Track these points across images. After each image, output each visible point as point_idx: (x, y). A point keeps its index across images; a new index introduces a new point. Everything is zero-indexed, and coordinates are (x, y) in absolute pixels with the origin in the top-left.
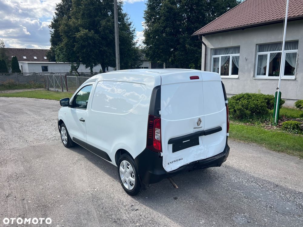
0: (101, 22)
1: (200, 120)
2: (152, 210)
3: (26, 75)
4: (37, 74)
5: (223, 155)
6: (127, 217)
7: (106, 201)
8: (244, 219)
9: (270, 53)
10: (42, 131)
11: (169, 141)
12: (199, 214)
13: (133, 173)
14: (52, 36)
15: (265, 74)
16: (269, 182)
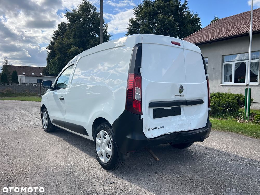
0: (89, 41)
1: (181, 87)
2: (130, 184)
3: (23, 85)
4: (33, 84)
5: (206, 130)
6: (101, 190)
7: (78, 175)
8: (236, 193)
9: (235, 63)
10: (26, 121)
11: (149, 105)
12: (184, 188)
13: (110, 143)
14: (48, 56)
15: (231, 81)
16: (256, 161)
